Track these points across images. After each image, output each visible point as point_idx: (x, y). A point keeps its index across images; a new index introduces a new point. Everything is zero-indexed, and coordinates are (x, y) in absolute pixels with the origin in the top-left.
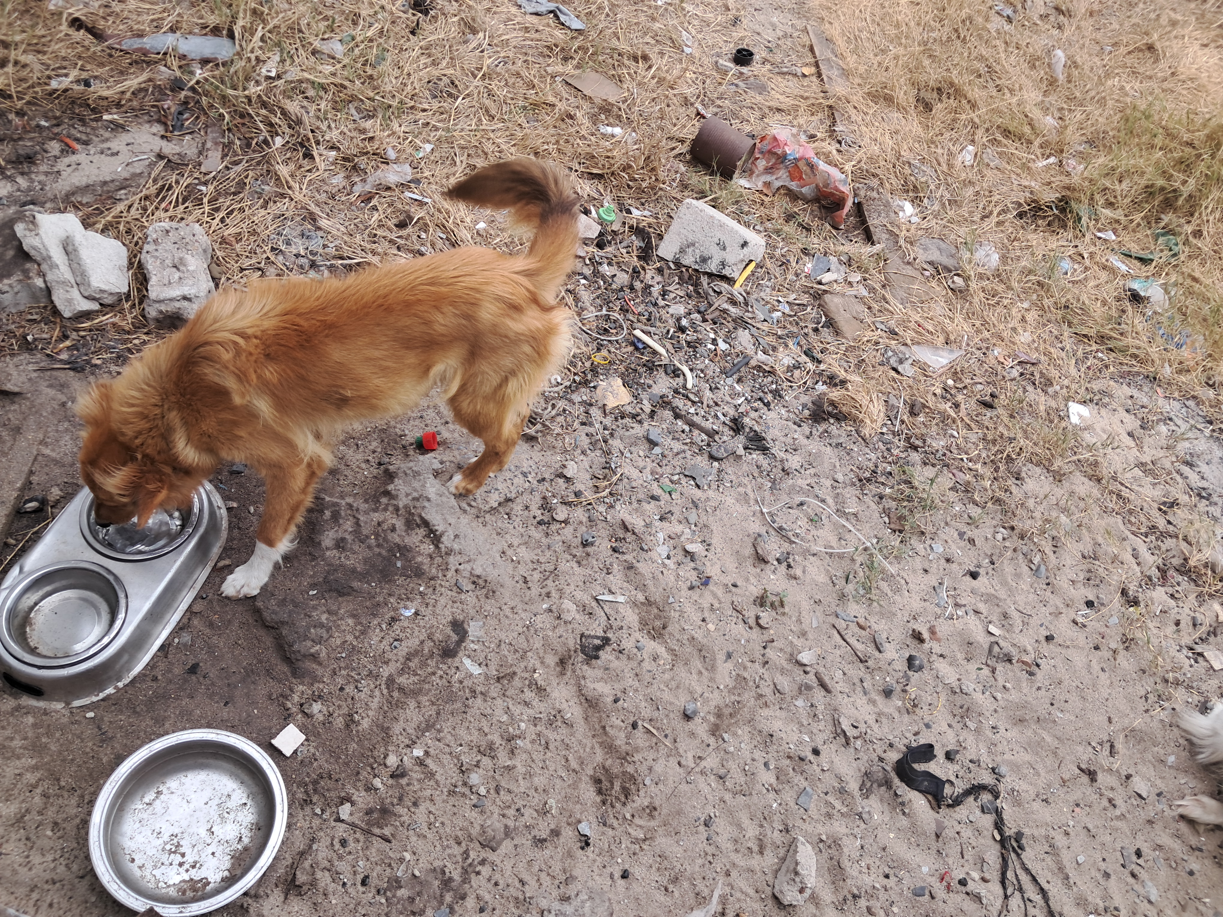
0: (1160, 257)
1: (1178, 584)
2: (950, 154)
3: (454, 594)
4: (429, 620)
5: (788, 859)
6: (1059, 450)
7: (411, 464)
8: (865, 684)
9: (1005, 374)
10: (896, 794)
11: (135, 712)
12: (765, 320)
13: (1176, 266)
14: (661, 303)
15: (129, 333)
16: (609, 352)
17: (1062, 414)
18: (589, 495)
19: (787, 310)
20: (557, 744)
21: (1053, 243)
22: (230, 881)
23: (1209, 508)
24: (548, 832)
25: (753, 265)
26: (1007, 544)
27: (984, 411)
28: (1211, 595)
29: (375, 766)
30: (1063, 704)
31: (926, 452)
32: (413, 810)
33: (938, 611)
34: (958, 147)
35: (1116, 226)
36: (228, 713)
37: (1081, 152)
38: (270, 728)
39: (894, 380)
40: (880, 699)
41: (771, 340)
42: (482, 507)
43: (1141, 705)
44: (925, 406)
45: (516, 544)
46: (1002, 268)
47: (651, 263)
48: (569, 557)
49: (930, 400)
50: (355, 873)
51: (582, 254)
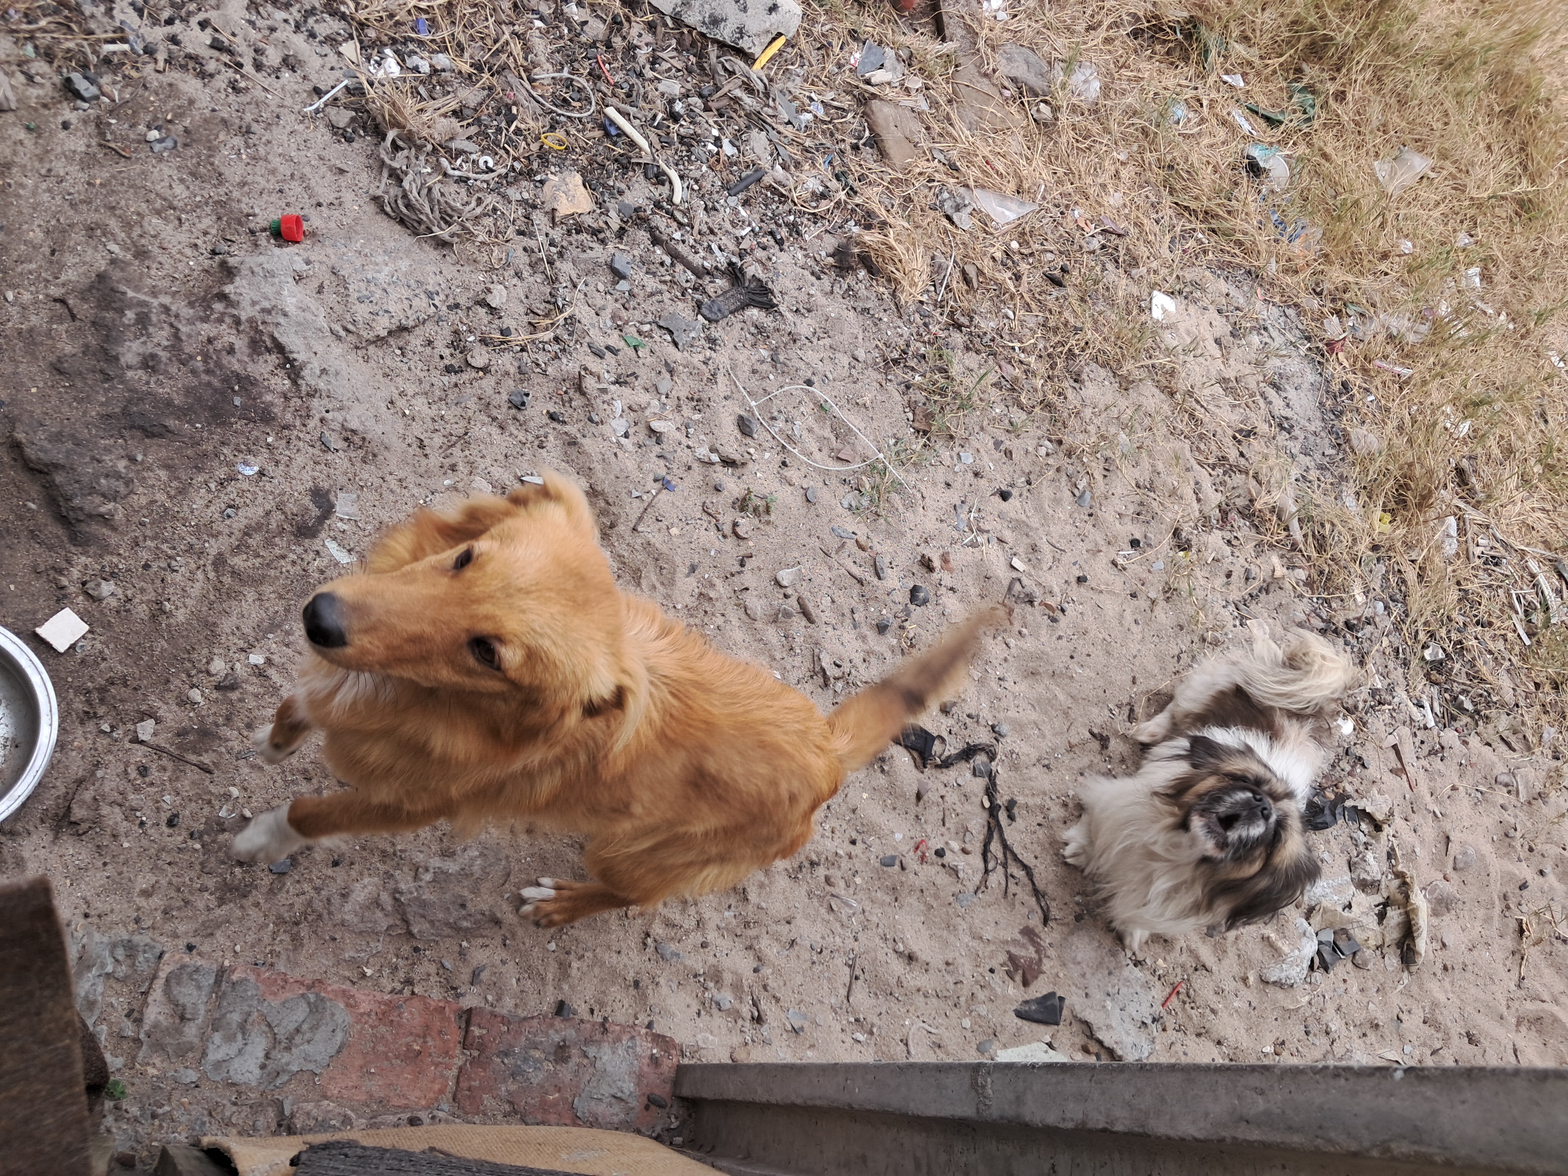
0: (1291, 120)
1: (1239, 529)
3: (317, 452)
4: (278, 482)
6: (1132, 350)
7: (262, 259)
8: (856, 616)
9: (1083, 243)
12: (789, 123)
13: (1307, 135)
14: (649, 73)
16: (568, 133)
17: (1143, 304)
18: (521, 337)
19: (821, 113)
21: (1171, 79)
23: (1288, 443)
25: (781, 42)
26: (1051, 461)
27: (1050, 288)
28: (1271, 545)
29: (194, 672)
30: (1084, 657)
31: (971, 334)
32: (246, 732)
33: (956, 535)
35: (1247, 69)
38: (35, 612)
39: (946, 232)
40: (871, 635)
41: (794, 151)
42: (364, 334)
43: (1172, 666)
44: (980, 272)
45: (410, 392)
46: (1101, 102)
47: (640, 13)
48: (487, 420)
49: (987, 265)
50: (158, 810)
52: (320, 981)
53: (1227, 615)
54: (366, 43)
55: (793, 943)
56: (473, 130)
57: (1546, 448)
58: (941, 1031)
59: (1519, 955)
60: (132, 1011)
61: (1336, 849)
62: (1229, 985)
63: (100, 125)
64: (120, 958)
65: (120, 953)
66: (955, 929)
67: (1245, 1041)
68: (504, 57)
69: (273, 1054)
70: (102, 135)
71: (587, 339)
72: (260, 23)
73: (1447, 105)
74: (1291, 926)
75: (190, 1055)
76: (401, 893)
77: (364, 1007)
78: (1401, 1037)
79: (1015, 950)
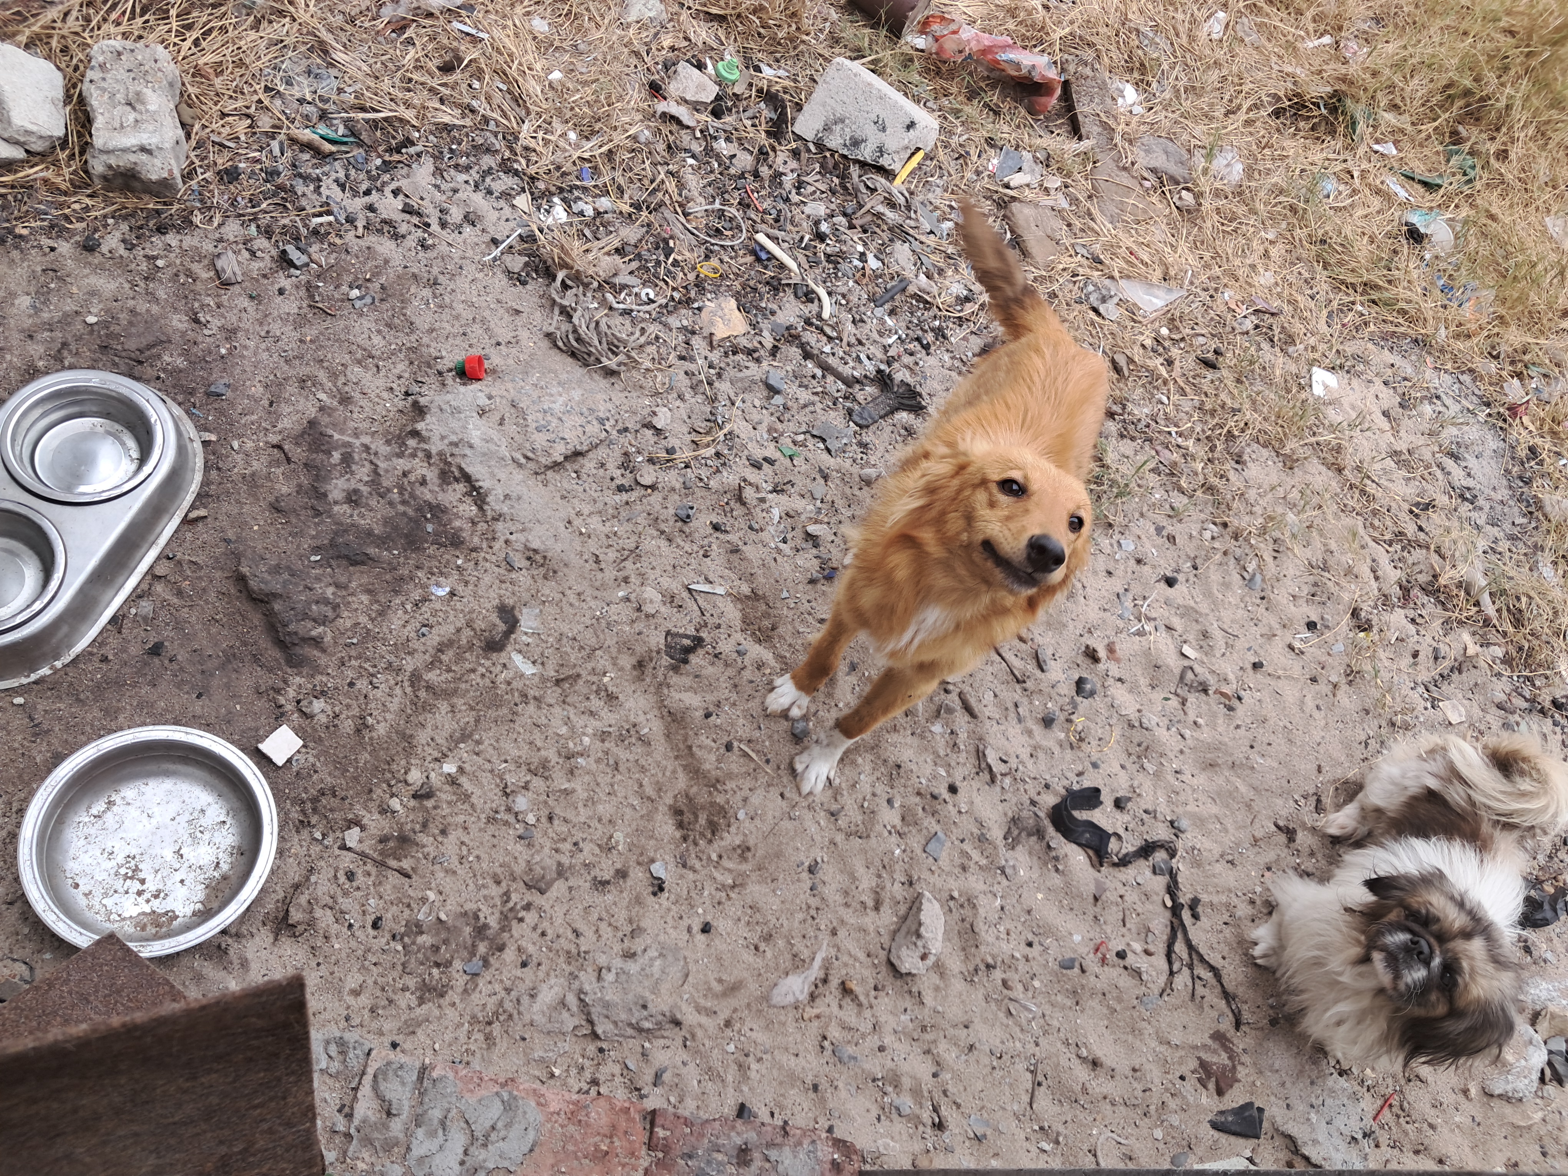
0: (1450, 183)
1: (1423, 606)
2: (1194, 21)
3: (502, 571)
4: (468, 602)
5: (910, 918)
6: (1294, 428)
7: (449, 397)
8: (1020, 710)
9: (1236, 325)
10: (1049, 847)
11: (78, 700)
12: (932, 232)
13: (1469, 196)
14: (795, 198)
15: (66, 194)
16: (721, 261)
17: (1302, 381)
18: (685, 454)
20: (629, 765)
21: (1317, 154)
22: (205, 915)
23: (1472, 515)
24: (612, 872)
25: (920, 155)
26: (1217, 545)
27: (1204, 372)
28: (1460, 623)
29: (393, 782)
30: (1265, 747)
31: (1124, 421)
32: (440, 839)
33: (1121, 624)
34: (1205, 12)
35: (1399, 137)
36: (203, 707)
37: (1365, 32)
38: (257, 730)
39: (1093, 323)
40: (1038, 730)
41: (937, 259)
42: (543, 460)
43: (1359, 752)
44: (1130, 360)
45: (586, 512)
46: (1246, 183)
47: (784, 142)
48: (656, 533)
49: (1137, 354)
50: (364, 913)
51: (692, 124)
52: (512, 1080)
53: (1417, 698)
54: (536, 195)
55: (971, 1047)
56: (635, 265)
58: (1131, 1141)
60: (343, 1106)
61: (1560, 949)
63: (309, 288)
64: (332, 1054)
65: (333, 1050)
66: (1141, 1033)
67: (1471, 1161)
68: (660, 195)
69: (472, 1150)
70: (311, 297)
71: (746, 452)
72: (444, 186)
75: (396, 1150)
76: (586, 994)
77: (554, 1107)
79: (1206, 1057)
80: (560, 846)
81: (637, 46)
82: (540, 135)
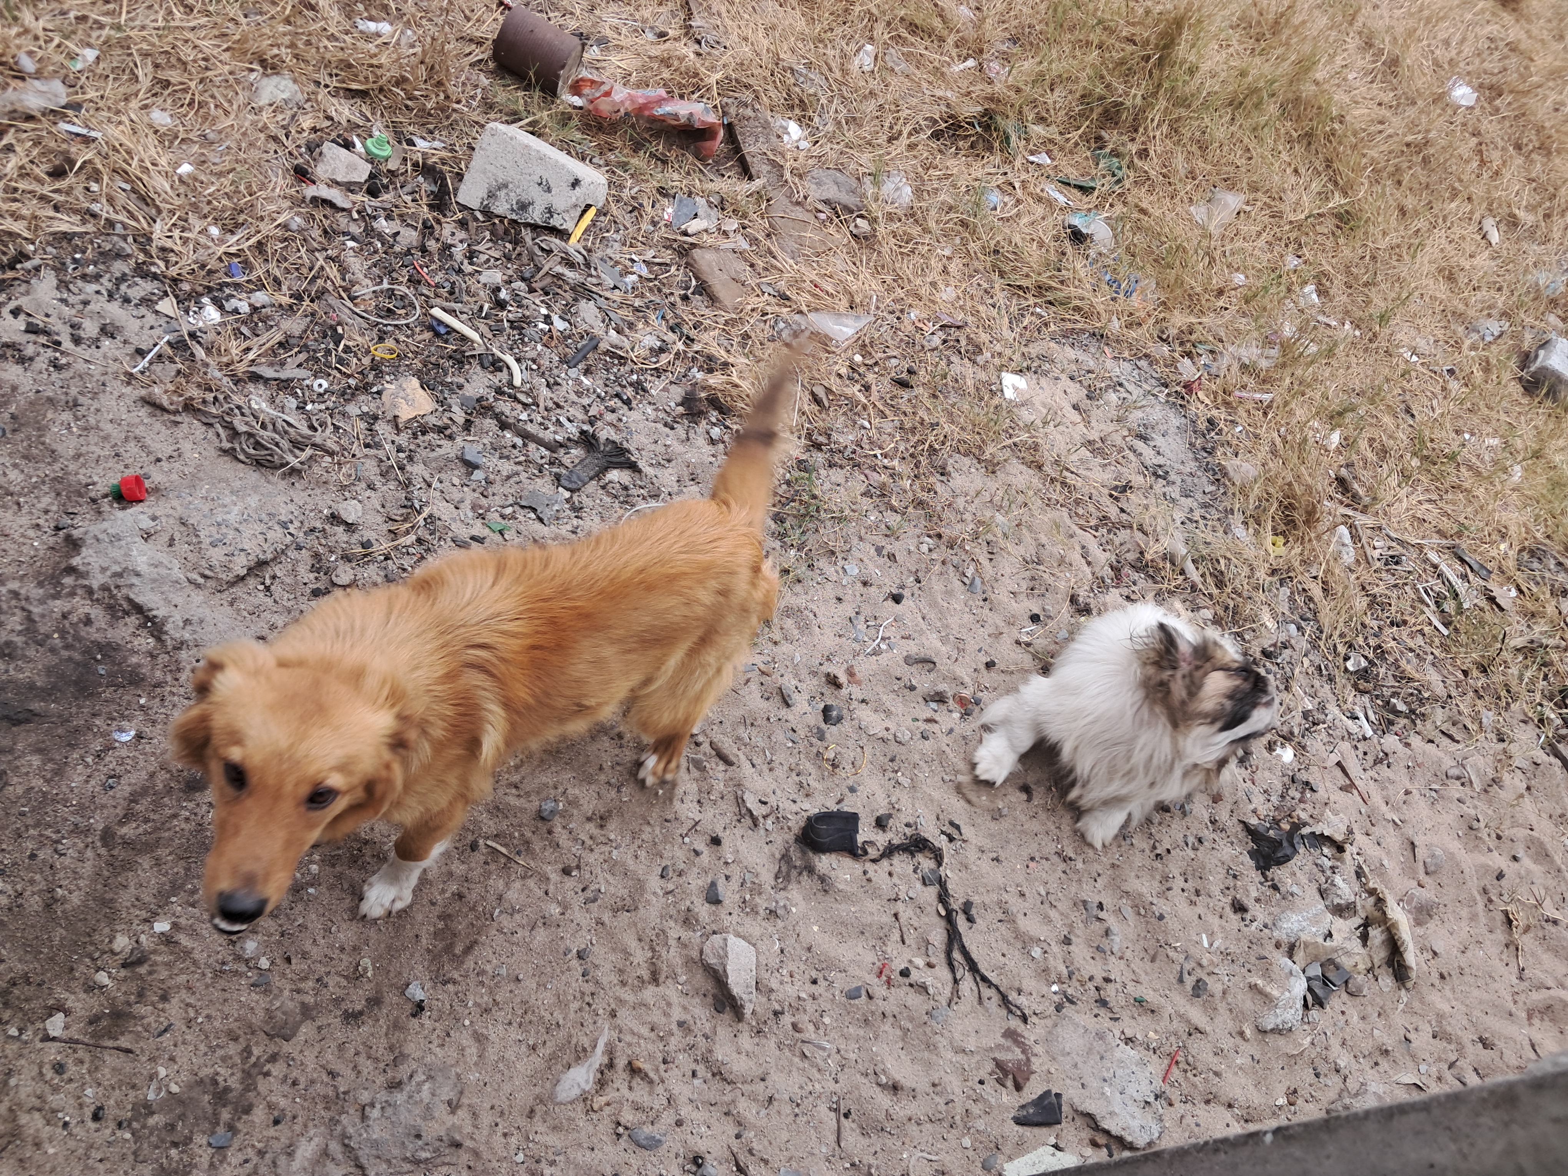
0: (1102, 185)
1: (1134, 583)
2: (844, 56)
4: (158, 742)
6: (991, 434)
9: (925, 342)
12: (615, 287)
13: (1121, 195)
16: (397, 341)
17: (993, 388)
18: (384, 545)
19: (645, 272)
21: (978, 170)
23: (1166, 489)
24: (364, 1002)
25: (592, 213)
26: (934, 556)
27: (900, 392)
28: (1171, 592)
29: (97, 955)
31: (831, 450)
32: (161, 1006)
33: (857, 647)
34: (853, 47)
35: (1050, 146)
37: (1004, 53)
41: (625, 313)
42: (224, 576)
44: (828, 391)
45: (281, 624)
46: (916, 204)
47: (449, 214)
49: (834, 384)
50: (81, 1106)
51: (347, 205)
54: (182, 297)
55: (771, 1099)
56: (302, 357)
57: (1418, 442)
59: (1512, 946)
61: (1304, 880)
62: (1227, 1043)
66: (936, 1047)
67: (1256, 1098)
68: (320, 282)
71: (450, 534)
72: (72, 299)
73: (1246, 140)
74: (1275, 968)
76: (350, 1138)
78: (1413, 1057)
79: (1001, 1056)
80: (302, 985)
81: (273, 129)
82: (176, 233)
